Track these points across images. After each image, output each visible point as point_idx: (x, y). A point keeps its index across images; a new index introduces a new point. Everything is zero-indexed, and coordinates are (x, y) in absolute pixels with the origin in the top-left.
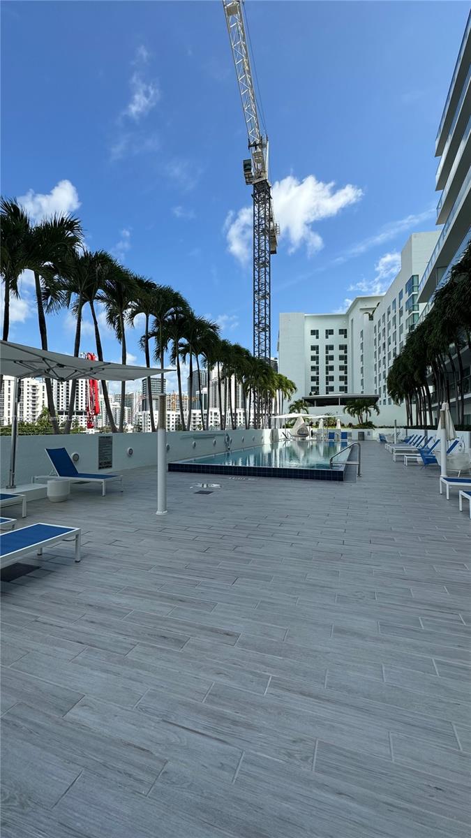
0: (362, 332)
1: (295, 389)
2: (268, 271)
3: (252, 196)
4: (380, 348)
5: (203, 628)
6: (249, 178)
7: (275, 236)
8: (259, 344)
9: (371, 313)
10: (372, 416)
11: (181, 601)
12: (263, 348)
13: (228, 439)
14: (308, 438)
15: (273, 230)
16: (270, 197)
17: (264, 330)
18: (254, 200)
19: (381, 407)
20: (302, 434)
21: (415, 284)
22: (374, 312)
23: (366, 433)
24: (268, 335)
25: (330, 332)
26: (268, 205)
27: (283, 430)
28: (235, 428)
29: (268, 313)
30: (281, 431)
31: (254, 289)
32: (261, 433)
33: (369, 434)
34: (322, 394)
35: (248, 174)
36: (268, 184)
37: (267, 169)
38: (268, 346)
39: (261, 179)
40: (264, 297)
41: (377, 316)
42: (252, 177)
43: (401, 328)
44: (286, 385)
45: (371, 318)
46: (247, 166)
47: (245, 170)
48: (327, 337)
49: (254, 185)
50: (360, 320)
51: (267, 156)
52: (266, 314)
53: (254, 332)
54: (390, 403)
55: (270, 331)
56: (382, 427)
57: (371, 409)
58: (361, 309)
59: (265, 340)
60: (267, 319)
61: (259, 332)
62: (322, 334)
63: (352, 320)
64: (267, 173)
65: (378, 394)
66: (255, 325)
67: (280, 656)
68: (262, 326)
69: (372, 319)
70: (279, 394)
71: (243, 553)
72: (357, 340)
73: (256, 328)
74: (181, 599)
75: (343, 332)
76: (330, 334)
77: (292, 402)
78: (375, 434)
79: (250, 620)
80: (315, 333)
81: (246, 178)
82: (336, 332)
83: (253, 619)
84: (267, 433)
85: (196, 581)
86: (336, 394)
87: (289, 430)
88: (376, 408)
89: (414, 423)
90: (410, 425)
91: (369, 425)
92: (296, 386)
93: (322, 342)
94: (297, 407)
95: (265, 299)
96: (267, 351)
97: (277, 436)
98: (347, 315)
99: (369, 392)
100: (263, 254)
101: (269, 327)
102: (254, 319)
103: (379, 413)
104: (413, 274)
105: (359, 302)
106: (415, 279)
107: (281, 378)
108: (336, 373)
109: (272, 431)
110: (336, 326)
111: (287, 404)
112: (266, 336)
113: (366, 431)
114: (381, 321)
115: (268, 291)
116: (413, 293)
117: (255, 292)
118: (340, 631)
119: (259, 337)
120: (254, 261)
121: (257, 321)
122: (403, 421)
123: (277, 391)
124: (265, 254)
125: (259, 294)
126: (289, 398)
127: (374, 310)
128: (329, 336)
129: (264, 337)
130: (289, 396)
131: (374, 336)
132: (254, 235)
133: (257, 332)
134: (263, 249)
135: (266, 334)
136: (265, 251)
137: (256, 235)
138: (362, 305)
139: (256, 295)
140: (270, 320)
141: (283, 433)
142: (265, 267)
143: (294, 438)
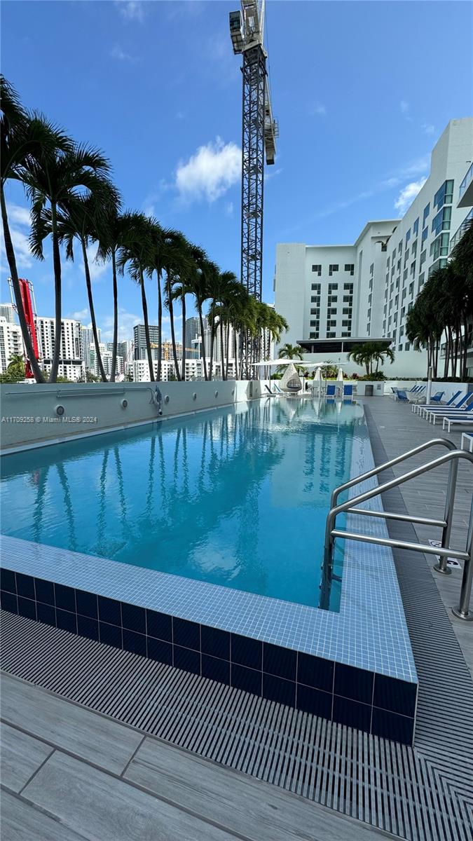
0: (372, 266)
1: (286, 327)
2: (261, 179)
3: (242, 69)
4: (392, 285)
6: (237, 42)
7: (272, 139)
8: (248, 276)
9: (385, 243)
10: (383, 364)
12: (253, 281)
13: (159, 397)
14: (300, 393)
15: (270, 130)
16: (265, 73)
17: (254, 257)
18: (244, 76)
19: (396, 353)
20: (293, 387)
21: (449, 193)
22: (387, 241)
23: (375, 387)
24: (258, 264)
25: (334, 268)
26: (262, 83)
27: (267, 382)
28: (183, 378)
29: (259, 236)
30: (263, 383)
31: (243, 202)
32: (234, 385)
33: (379, 387)
34: (323, 338)
35: (236, 36)
36: (262, 52)
37: (261, 28)
38: (258, 278)
39: (254, 44)
40: (255, 214)
41: (392, 246)
42: (242, 41)
43: (423, 255)
44: (272, 320)
45: (384, 248)
46: (234, 22)
47: (232, 30)
48: (331, 274)
49: (245, 53)
50: (371, 251)
51: (263, 10)
52: (256, 237)
53: (242, 260)
54: (407, 349)
55: (261, 259)
56: (394, 379)
57: (384, 355)
58: (372, 238)
59: (255, 271)
60: (259, 243)
61: (248, 261)
62: (325, 270)
63: (361, 253)
64: (262, 35)
65: (392, 337)
66: (243, 251)
68: (253, 254)
69: (386, 250)
70: (265, 332)
72: (366, 276)
73: (244, 255)
75: (350, 268)
76: (334, 270)
77: (282, 346)
78: (387, 387)
80: (317, 268)
81: (233, 43)
82: (342, 268)
84: (242, 387)
87: (277, 382)
88: (390, 354)
91: (379, 376)
92: (288, 324)
93: (325, 280)
94: (288, 352)
95: (256, 216)
96: (258, 285)
97: (258, 390)
98: (356, 247)
99: (379, 334)
100: (255, 156)
101: (261, 254)
102: (242, 243)
103: (393, 360)
104: (447, 179)
105: (371, 229)
106: (449, 185)
109: (251, 384)
110: (342, 260)
111: (274, 348)
112: (256, 265)
113: (375, 384)
114: (397, 250)
115: (260, 205)
116: (445, 205)
117: (243, 207)
119: (248, 268)
120: (243, 164)
121: (245, 245)
123: (262, 329)
125: (249, 209)
126: (278, 340)
127: (388, 238)
128: (333, 272)
129: (254, 267)
130: (278, 336)
131: (387, 271)
132: (244, 127)
133: (245, 261)
134: (255, 147)
135: (256, 263)
136: (257, 150)
137: (246, 127)
138: (373, 233)
139: (245, 212)
140: (261, 246)
141: (266, 386)
142: (256, 173)
143: (282, 392)
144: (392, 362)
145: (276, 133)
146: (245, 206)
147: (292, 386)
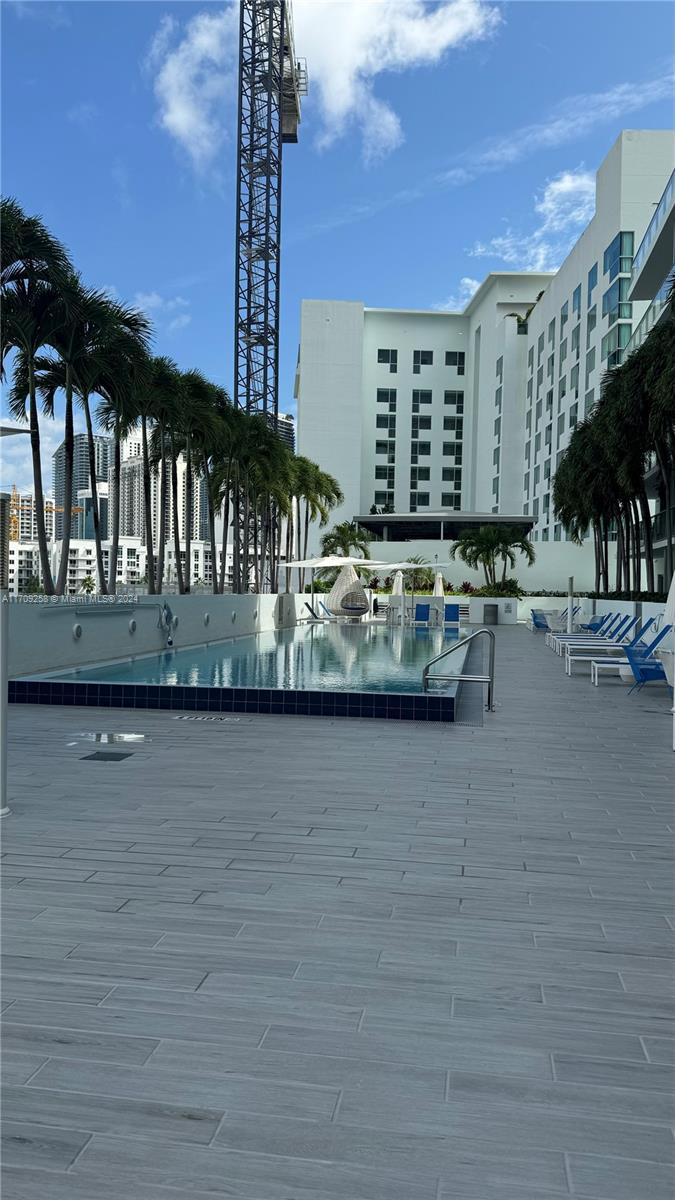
0: (500, 362)
2: (275, 186)
4: (539, 404)
5: (124, 1107)
7: (293, 97)
8: (249, 377)
9: (523, 317)
10: (516, 567)
11: (60, 1042)
12: (260, 388)
13: (169, 617)
14: (366, 618)
15: (290, 80)
17: (262, 340)
19: (538, 546)
20: (353, 607)
21: (626, 254)
22: (528, 314)
23: (501, 609)
24: (271, 354)
25: (423, 358)
26: (277, 10)
27: (307, 597)
28: (187, 590)
29: (272, 296)
30: (301, 600)
31: (239, 229)
32: (253, 604)
33: (508, 609)
34: (402, 510)
38: (271, 383)
40: (264, 254)
41: (537, 325)
43: (591, 356)
44: (316, 485)
45: (523, 328)
48: (417, 370)
50: (497, 334)
52: (267, 299)
53: (237, 344)
54: (557, 538)
55: (277, 344)
56: (538, 594)
57: (516, 551)
58: (499, 304)
59: (265, 367)
60: (271, 312)
61: (250, 346)
62: (405, 360)
63: (478, 331)
65: (531, 514)
66: (238, 326)
67: (327, 1157)
68: (258, 331)
69: (526, 333)
70: (297, 505)
71: (219, 908)
72: (489, 383)
73: (241, 334)
74: (60, 1037)
75: (456, 359)
76: (424, 362)
77: (329, 529)
78: (523, 610)
79: (246, 1077)
80: (387, 356)
82: (439, 358)
83: (255, 1074)
84: (267, 603)
85: (99, 988)
86: (435, 511)
87: (320, 597)
88: (527, 548)
89: (613, 587)
90: (602, 590)
91: (510, 588)
92: (342, 490)
93: (405, 382)
94: (339, 541)
95: (267, 258)
96: (270, 397)
97: (291, 611)
98: (466, 318)
99: (512, 509)
100: (264, 141)
101: (275, 332)
102: (237, 308)
103: (532, 560)
104: (622, 230)
105: (497, 285)
106: (626, 240)
107: (305, 469)
108: (436, 461)
109: (281, 601)
110: (440, 342)
111: (317, 533)
112: (266, 357)
113: (501, 602)
114: (546, 336)
115: (274, 237)
116: (621, 275)
117: (239, 238)
118: (466, 1084)
119: (249, 358)
120: (240, 156)
121: (243, 314)
122: (588, 580)
123: (294, 499)
124: (269, 141)
125: (250, 243)
126: (323, 519)
127: (530, 309)
128: (423, 367)
129: (261, 359)
130: (322, 513)
131: (529, 374)
132: (241, 86)
133: (243, 345)
134: (264, 125)
135: (266, 351)
136: (268, 132)
137: (246, 86)
138: (502, 295)
139: (242, 247)
140: (277, 316)
141: (307, 604)
142: (268, 174)
143: (332, 616)
144: (530, 564)
145: (302, 87)
146: (243, 237)
147: (350, 605)
